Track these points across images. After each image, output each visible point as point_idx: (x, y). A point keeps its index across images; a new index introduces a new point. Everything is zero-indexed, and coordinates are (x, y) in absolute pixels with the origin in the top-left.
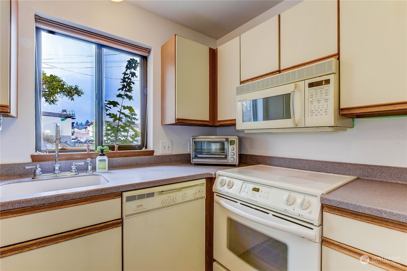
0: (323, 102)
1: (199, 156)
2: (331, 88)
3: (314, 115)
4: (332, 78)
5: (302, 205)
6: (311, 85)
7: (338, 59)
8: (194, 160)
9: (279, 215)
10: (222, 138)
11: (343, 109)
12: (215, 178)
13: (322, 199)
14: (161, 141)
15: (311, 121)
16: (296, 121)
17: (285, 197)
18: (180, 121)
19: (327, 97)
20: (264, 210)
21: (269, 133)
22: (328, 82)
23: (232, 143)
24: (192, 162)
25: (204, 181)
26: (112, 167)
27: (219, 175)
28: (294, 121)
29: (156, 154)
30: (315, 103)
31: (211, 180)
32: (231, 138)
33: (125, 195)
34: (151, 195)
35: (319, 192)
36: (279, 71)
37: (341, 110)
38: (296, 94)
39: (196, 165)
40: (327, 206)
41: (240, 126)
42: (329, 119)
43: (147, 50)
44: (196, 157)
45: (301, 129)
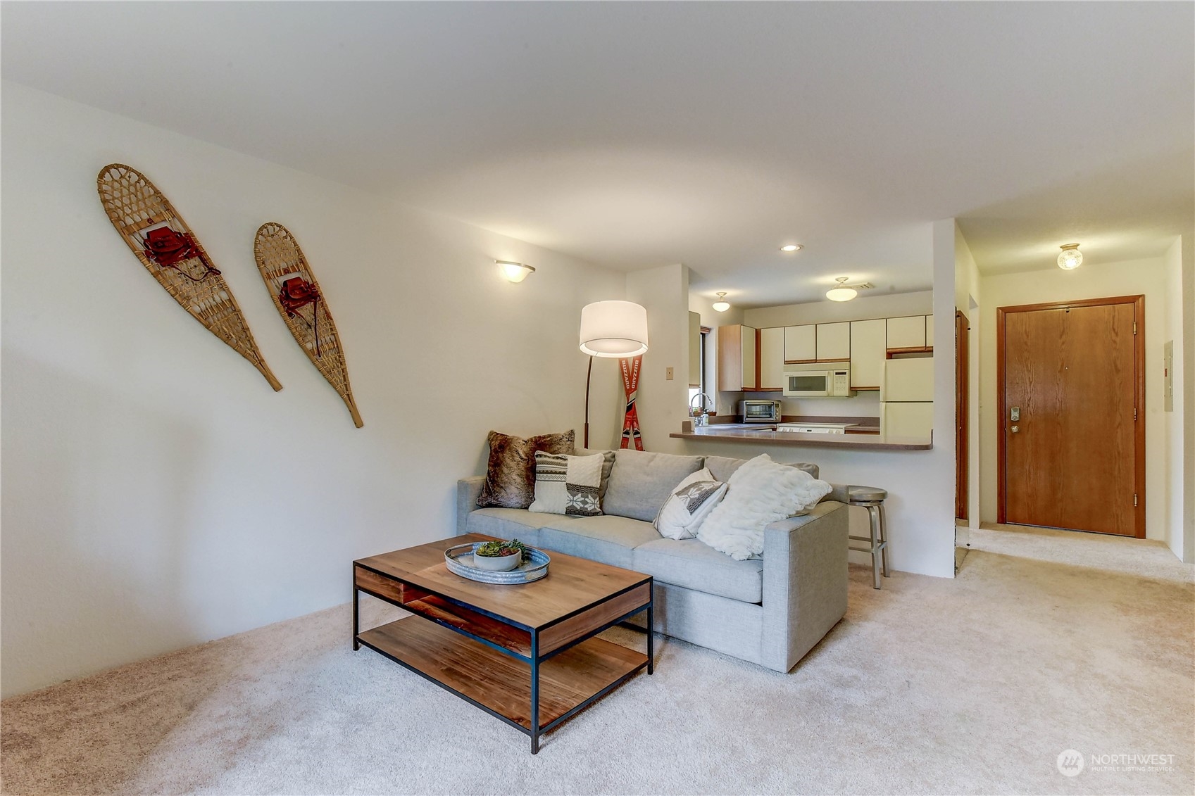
0: (843, 383)
2: (847, 376)
3: (838, 390)
4: (847, 372)
6: (837, 374)
7: (850, 361)
8: (745, 419)
10: (769, 402)
13: (845, 429)
14: (718, 405)
15: (836, 393)
16: (829, 392)
18: (744, 389)
19: (845, 381)
21: (806, 399)
22: (845, 373)
23: (777, 405)
24: (742, 420)
27: (779, 427)
28: (827, 392)
29: (718, 415)
30: (839, 383)
32: (776, 402)
35: (843, 427)
36: (816, 361)
37: (851, 388)
38: (829, 377)
39: (746, 423)
40: (846, 432)
41: (786, 392)
42: (846, 392)
43: (709, 330)
44: (747, 417)
45: (830, 397)
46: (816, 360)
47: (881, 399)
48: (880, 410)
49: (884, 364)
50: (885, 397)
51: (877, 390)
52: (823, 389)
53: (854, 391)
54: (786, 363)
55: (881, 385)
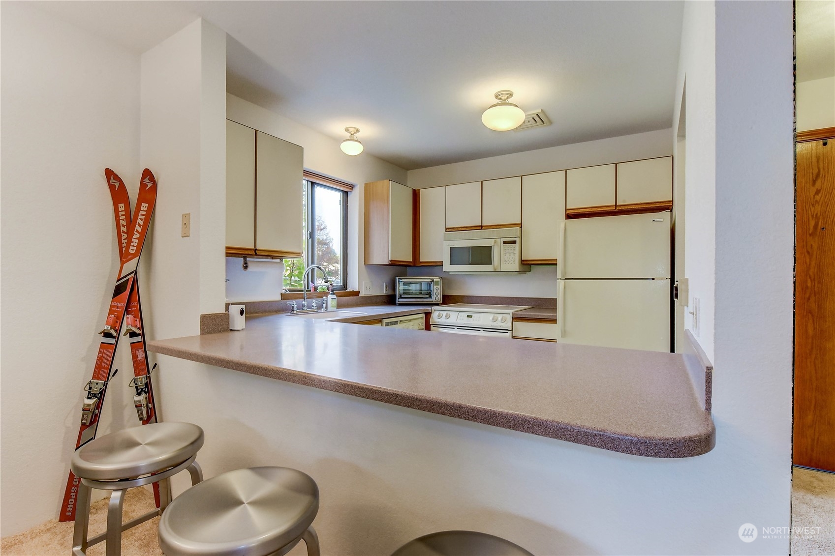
0: (512, 255)
1: (403, 296)
2: (517, 245)
3: (507, 263)
4: (518, 240)
5: (502, 320)
6: (505, 243)
7: (521, 227)
8: (400, 300)
9: (487, 329)
10: (428, 278)
11: (524, 261)
12: (431, 313)
13: (513, 314)
14: (364, 282)
15: (505, 267)
16: (495, 266)
17: (491, 318)
18: (393, 262)
19: (515, 252)
20: (477, 329)
21: (471, 275)
22: (515, 242)
23: (437, 283)
24: (397, 302)
25: (423, 315)
26: (340, 306)
27: (435, 310)
28: (494, 266)
29: (361, 295)
30: (507, 255)
31: (428, 315)
32: (436, 279)
33: (385, 321)
34: (396, 323)
35: (511, 311)
37: (522, 261)
38: (496, 247)
39: (400, 305)
40: (515, 318)
41: (447, 267)
42: (516, 266)
43: (352, 187)
44: (401, 297)
45: (498, 273)
46: (482, 226)
47: (559, 275)
48: (558, 290)
49: (562, 225)
50: (564, 273)
51: (552, 263)
52: (489, 262)
53: (527, 265)
54: (447, 229)
55: (558, 256)
